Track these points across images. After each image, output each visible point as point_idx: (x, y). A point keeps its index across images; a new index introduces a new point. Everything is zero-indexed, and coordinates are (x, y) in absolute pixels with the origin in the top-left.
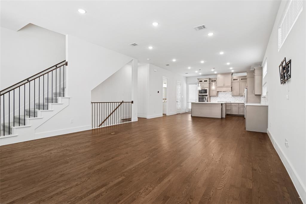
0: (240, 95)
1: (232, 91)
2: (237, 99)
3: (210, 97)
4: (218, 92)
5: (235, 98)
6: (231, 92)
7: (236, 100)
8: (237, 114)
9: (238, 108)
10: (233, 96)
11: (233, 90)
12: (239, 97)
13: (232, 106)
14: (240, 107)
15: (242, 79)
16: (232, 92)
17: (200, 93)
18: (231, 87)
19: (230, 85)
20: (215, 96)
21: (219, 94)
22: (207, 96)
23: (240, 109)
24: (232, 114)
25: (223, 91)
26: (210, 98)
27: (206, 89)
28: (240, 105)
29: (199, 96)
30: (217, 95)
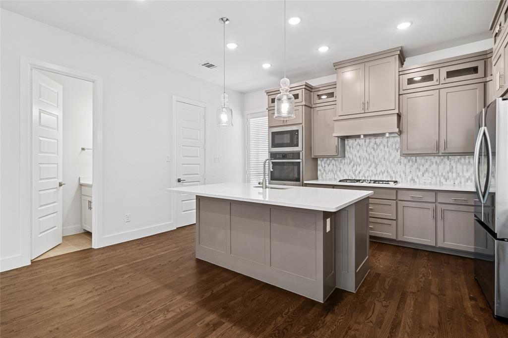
0: (442, 150)
1: (400, 133)
2: (427, 170)
3: (316, 159)
4: (343, 138)
5: (415, 166)
6: (398, 139)
7: (420, 174)
8: (427, 240)
9: (430, 213)
10: (405, 155)
11: (404, 129)
12: (437, 159)
13: (400, 204)
14: (443, 211)
15: (450, 74)
16: (404, 136)
17: (274, 145)
18: (399, 116)
19: (391, 104)
20: (333, 157)
21: (347, 148)
22: (297, 155)
23: (443, 218)
24: (400, 239)
25: (365, 136)
26: (317, 165)
27: (294, 128)
28: (440, 199)
29: (273, 155)
30: (341, 153)
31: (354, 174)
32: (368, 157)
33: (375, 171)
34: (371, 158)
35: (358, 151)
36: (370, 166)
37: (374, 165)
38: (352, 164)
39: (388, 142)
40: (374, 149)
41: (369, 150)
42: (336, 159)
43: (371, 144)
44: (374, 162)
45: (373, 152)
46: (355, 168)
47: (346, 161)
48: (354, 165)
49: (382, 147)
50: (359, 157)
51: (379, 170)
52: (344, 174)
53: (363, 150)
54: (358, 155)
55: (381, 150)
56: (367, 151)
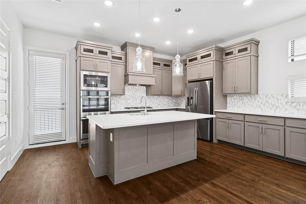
31: (126, 104)
32: (133, 95)
33: (135, 102)
34: (134, 96)
35: (128, 92)
36: (134, 100)
37: (135, 100)
38: (125, 99)
39: (141, 89)
40: (135, 91)
41: (133, 92)
42: (116, 96)
43: (134, 89)
44: (135, 98)
45: (135, 93)
46: (127, 101)
47: (122, 98)
48: (126, 100)
49: (138, 91)
50: (129, 95)
51: (137, 102)
52: (121, 105)
53: (131, 92)
54: (128, 94)
55: (138, 92)
56: (132, 92)
